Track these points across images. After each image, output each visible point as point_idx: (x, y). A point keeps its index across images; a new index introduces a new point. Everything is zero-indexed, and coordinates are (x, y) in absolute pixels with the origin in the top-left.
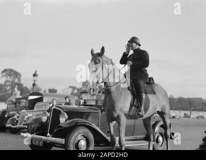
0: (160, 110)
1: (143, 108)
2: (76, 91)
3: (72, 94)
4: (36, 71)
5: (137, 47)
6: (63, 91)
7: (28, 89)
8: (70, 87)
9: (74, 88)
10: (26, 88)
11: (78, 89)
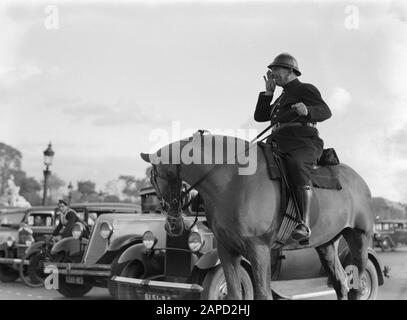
0: (352, 226)
1: (307, 220)
2: (133, 186)
3: (125, 191)
4: (50, 146)
5: (292, 77)
6: (108, 186)
7: (35, 182)
8: (122, 177)
9: (129, 180)
10: (31, 180)
11: (138, 182)
